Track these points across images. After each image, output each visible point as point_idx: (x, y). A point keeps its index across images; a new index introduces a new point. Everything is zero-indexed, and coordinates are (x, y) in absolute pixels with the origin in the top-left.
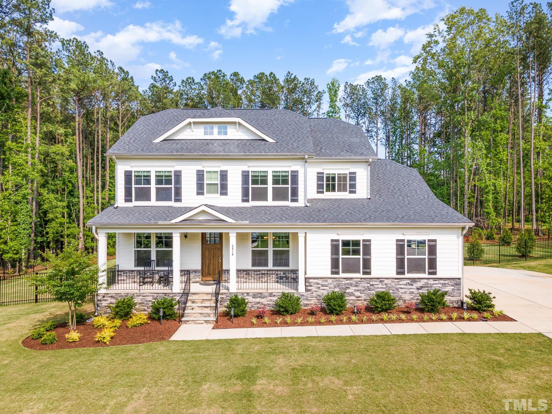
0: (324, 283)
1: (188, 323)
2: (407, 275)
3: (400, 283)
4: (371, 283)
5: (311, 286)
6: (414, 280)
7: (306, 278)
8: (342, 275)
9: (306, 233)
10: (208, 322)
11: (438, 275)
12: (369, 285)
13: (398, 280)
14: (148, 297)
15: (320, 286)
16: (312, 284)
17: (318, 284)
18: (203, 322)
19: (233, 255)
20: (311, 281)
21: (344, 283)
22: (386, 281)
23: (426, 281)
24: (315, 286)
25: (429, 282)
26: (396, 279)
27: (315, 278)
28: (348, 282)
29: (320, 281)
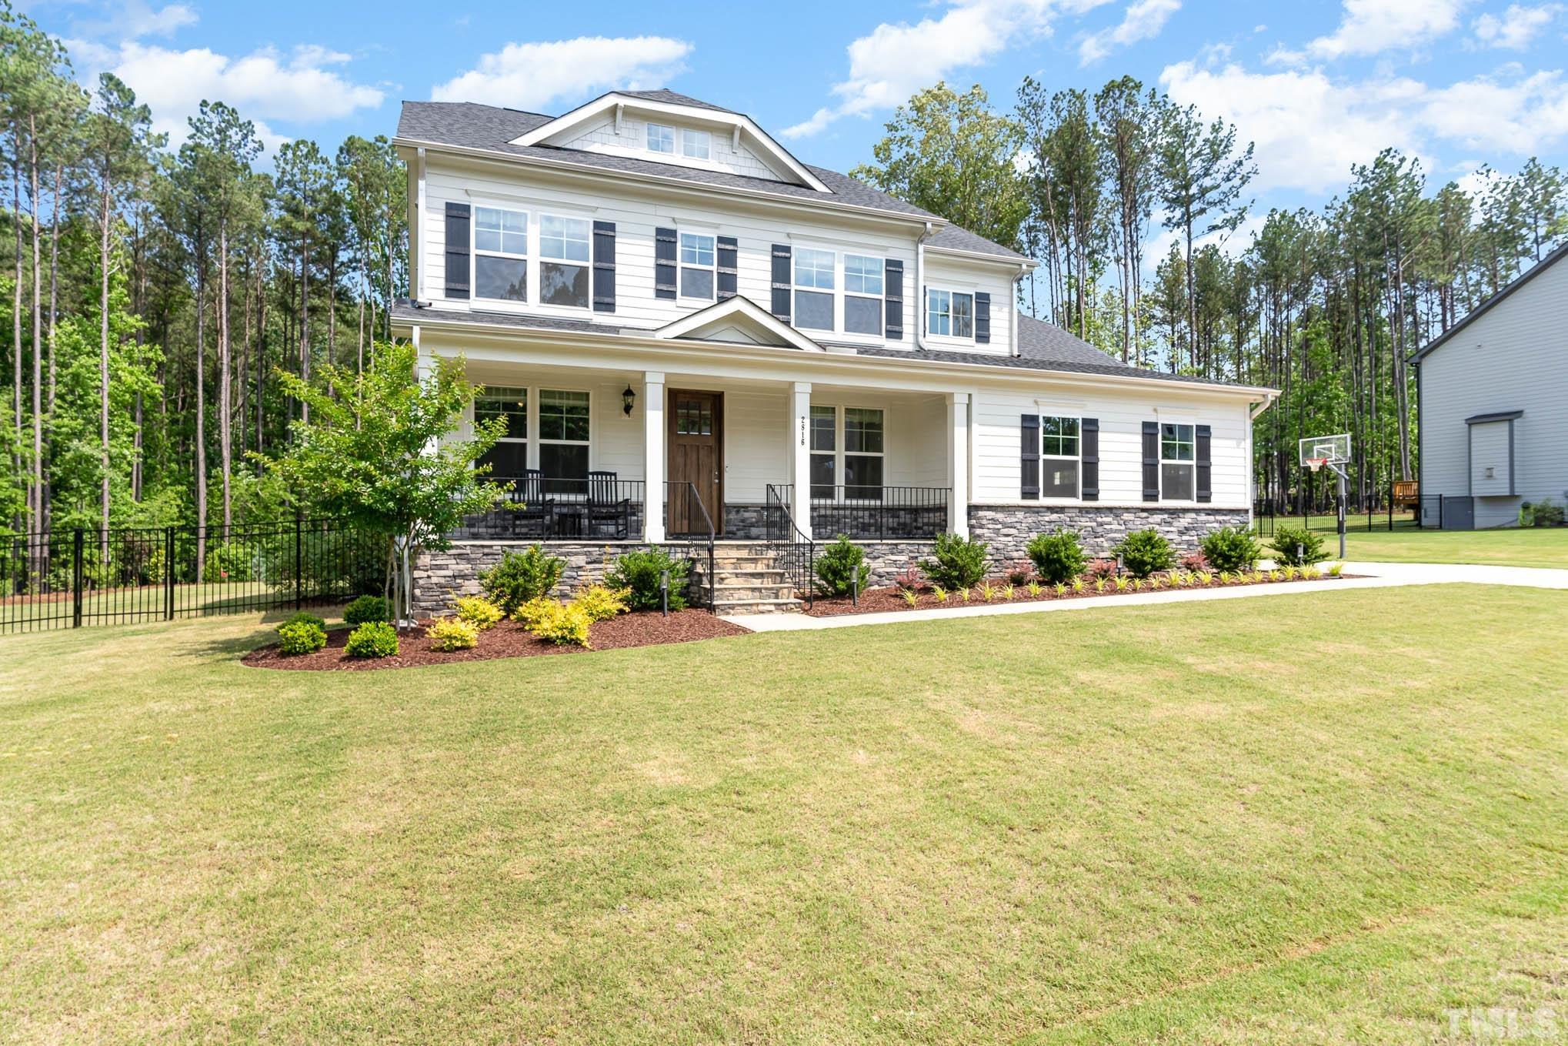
0: (1009, 520)
1: (732, 611)
2: (1162, 503)
3: (1150, 520)
4: (1099, 519)
5: (982, 527)
6: (1174, 512)
7: (969, 507)
8: (1044, 501)
9: (970, 395)
10: (784, 607)
11: (1216, 502)
12: (1094, 524)
13: (1145, 515)
14: (572, 558)
15: (1000, 526)
16: (984, 522)
17: (994, 521)
18: (772, 608)
19: (803, 443)
20: (981, 513)
21: (1047, 519)
22: (1126, 516)
23: (1193, 515)
24: (990, 526)
25: (1199, 518)
26: (1143, 510)
27: (989, 508)
28: (1055, 516)
29: (1000, 516)
